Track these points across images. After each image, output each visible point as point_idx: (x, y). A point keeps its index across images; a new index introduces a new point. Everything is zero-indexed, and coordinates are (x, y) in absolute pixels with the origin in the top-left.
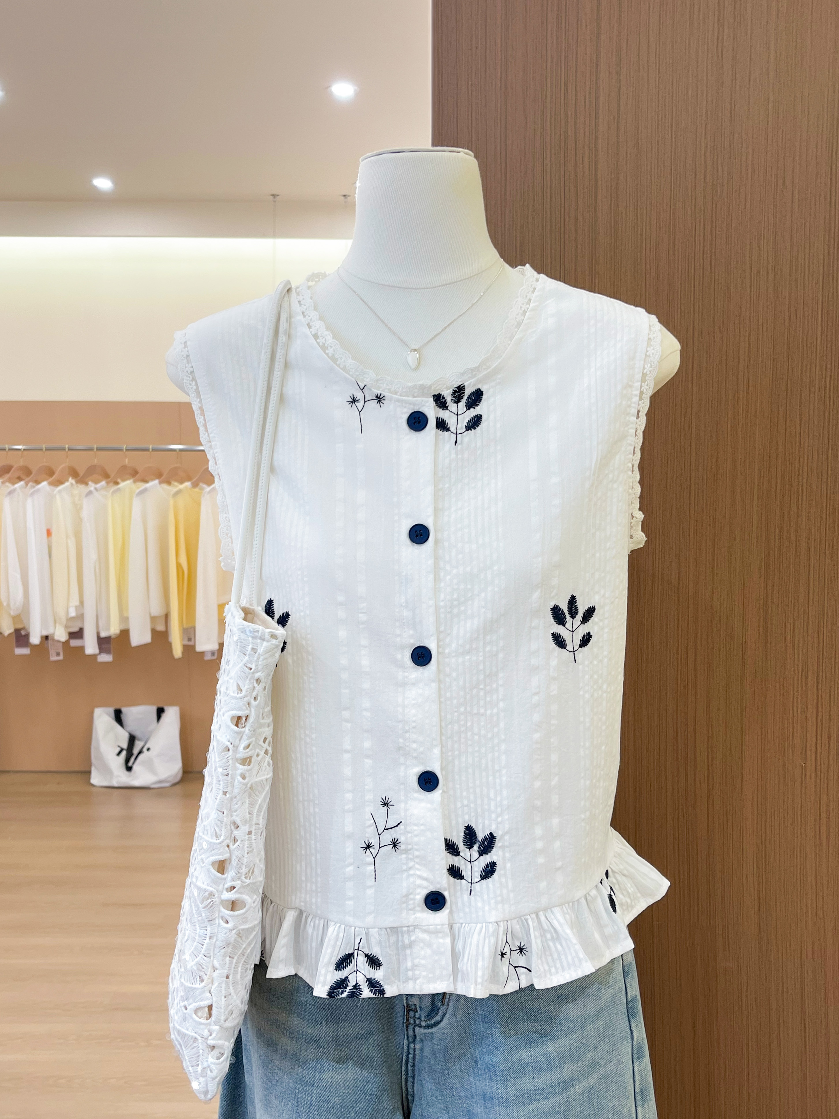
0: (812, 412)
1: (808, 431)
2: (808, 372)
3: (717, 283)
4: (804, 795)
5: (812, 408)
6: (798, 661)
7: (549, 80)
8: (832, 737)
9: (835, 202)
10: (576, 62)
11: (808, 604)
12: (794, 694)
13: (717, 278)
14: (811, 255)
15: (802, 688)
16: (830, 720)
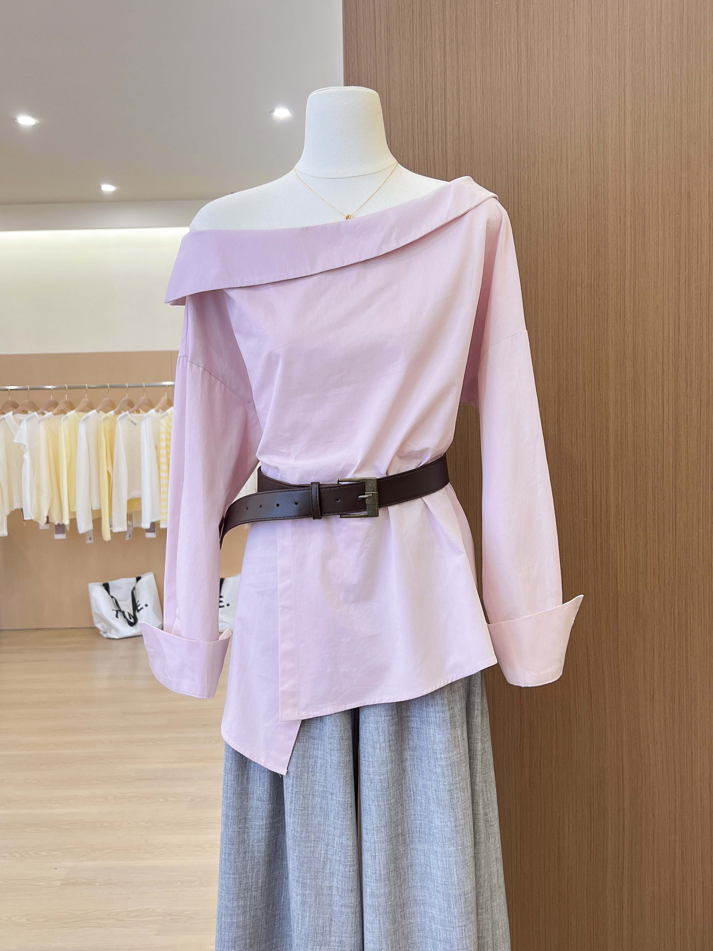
0: (583, 301)
1: (582, 312)
2: (580, 276)
3: (522, 221)
4: (586, 539)
5: (583, 297)
6: (580, 455)
7: (416, 99)
8: (603, 502)
9: (593, 171)
10: (432, 88)
11: (585, 419)
12: (578, 476)
13: (522, 219)
14: (580, 203)
15: (583, 472)
16: (601, 492)
